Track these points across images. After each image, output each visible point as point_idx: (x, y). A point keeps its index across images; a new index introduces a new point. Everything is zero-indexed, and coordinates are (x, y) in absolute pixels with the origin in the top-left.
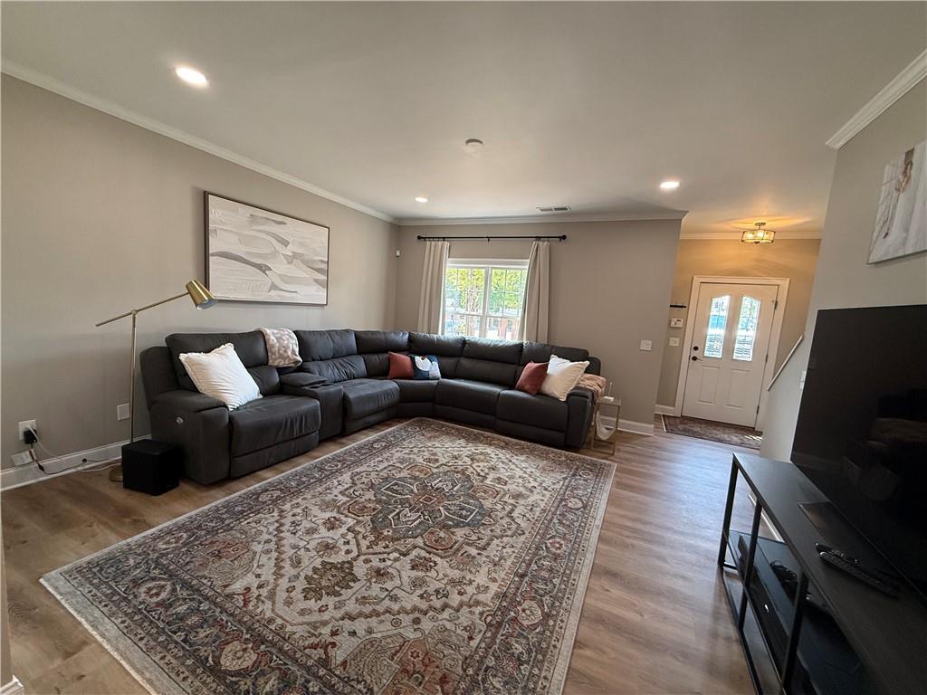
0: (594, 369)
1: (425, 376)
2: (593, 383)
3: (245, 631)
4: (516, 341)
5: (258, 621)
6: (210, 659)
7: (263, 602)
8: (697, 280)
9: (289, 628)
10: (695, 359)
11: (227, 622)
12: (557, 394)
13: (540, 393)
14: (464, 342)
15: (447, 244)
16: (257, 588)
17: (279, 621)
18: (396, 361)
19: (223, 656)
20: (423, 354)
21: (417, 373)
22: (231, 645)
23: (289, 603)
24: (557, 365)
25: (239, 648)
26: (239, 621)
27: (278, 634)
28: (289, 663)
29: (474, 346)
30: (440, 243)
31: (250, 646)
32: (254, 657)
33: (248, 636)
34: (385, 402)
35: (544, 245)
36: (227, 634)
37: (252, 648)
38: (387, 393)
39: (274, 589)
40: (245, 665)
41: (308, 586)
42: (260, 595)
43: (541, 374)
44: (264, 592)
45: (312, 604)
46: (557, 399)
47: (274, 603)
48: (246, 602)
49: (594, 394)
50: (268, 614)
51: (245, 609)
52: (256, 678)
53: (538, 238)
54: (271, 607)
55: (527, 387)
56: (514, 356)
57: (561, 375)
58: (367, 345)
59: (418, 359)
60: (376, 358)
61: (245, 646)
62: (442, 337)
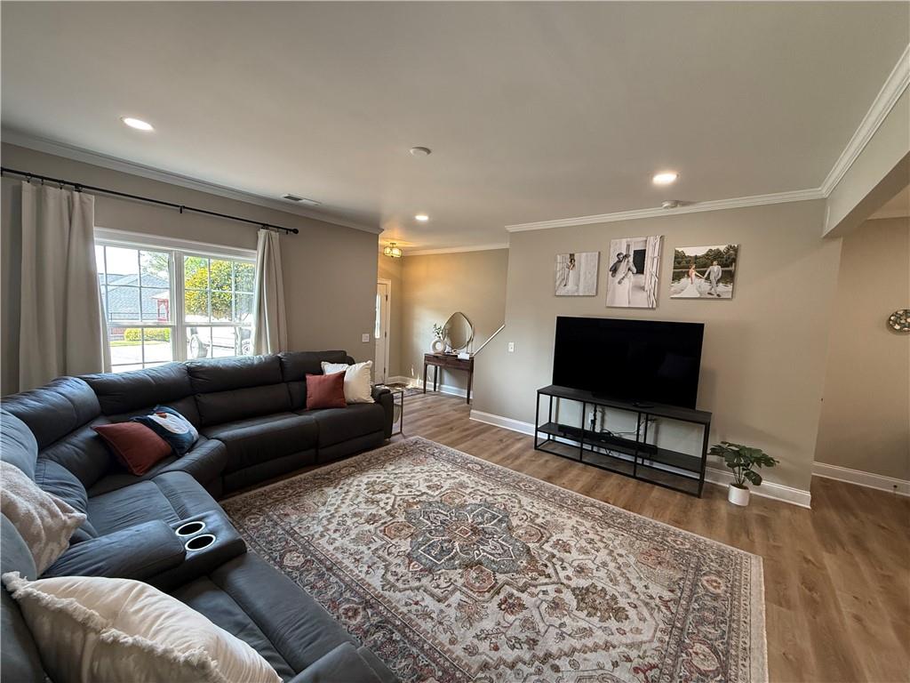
3: (681, 659)
5: (666, 651)
6: (718, 679)
7: (645, 652)
9: (662, 626)
11: (681, 677)
16: (631, 661)
17: (659, 634)
19: (711, 669)
22: (699, 666)
23: (638, 631)
25: (697, 659)
26: (673, 666)
27: (671, 632)
28: (688, 622)
31: (691, 651)
32: (698, 645)
33: (684, 655)
36: (691, 672)
37: (692, 648)
39: (627, 646)
40: (707, 650)
41: (613, 618)
42: (639, 656)
44: (633, 654)
45: (632, 613)
47: (641, 643)
48: (652, 667)
50: (656, 644)
51: (660, 665)
52: (711, 640)
54: (647, 644)
61: (694, 655)
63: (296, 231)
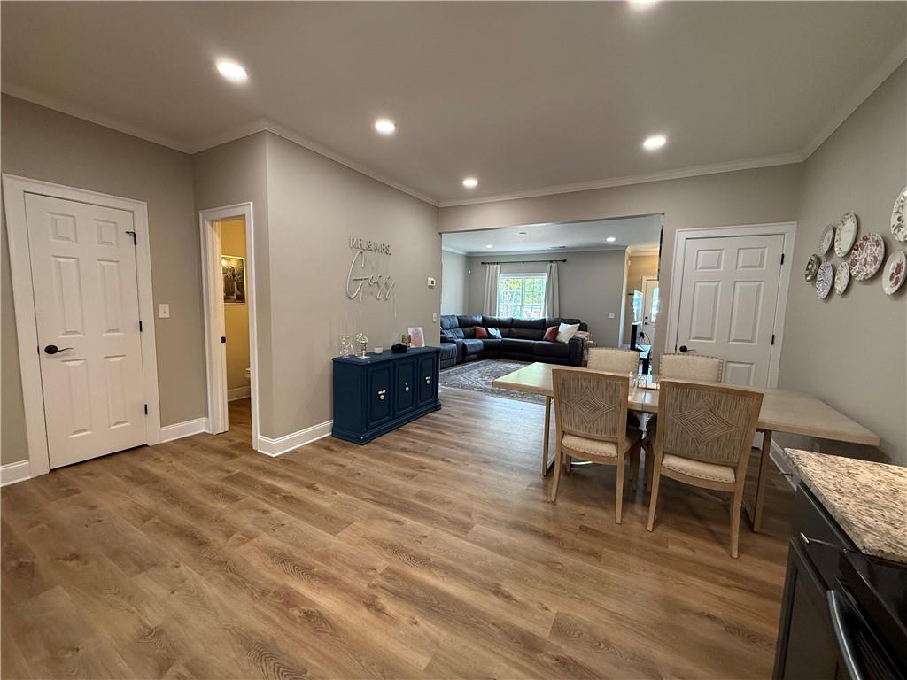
0: (583, 328)
1: (494, 337)
2: (582, 335)
4: (541, 317)
8: (645, 279)
10: (646, 324)
12: (564, 340)
13: (555, 341)
14: (513, 320)
15: (499, 266)
18: (479, 331)
20: (492, 327)
21: (490, 336)
24: (563, 327)
29: (518, 321)
30: (495, 266)
34: (478, 349)
35: (554, 265)
38: (479, 344)
43: (556, 332)
46: (564, 343)
49: (583, 340)
53: (551, 262)
55: (549, 338)
56: (542, 325)
57: (566, 332)
58: (463, 323)
59: (489, 329)
60: (467, 329)
62: (500, 318)
63: (565, 261)
